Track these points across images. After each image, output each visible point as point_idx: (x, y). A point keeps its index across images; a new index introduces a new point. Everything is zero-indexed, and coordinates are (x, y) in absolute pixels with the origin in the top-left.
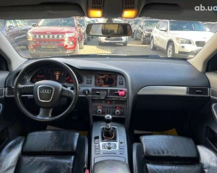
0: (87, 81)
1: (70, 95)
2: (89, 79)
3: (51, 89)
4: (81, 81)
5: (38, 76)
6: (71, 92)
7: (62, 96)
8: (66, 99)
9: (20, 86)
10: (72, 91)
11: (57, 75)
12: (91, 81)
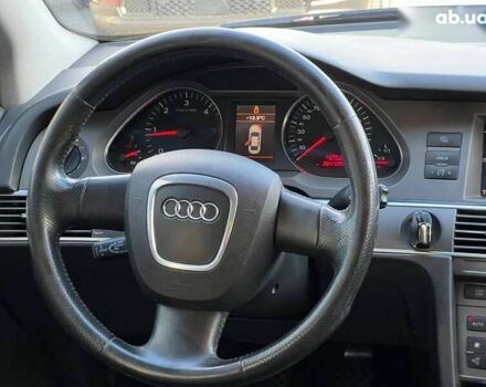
0: (430, 161)
1: (325, 241)
2: (442, 154)
3: (220, 198)
4: (391, 164)
5: (151, 132)
6: (330, 220)
7: (278, 244)
8: (299, 264)
9: (58, 178)
10: (339, 215)
11: (255, 129)
12: (454, 161)
